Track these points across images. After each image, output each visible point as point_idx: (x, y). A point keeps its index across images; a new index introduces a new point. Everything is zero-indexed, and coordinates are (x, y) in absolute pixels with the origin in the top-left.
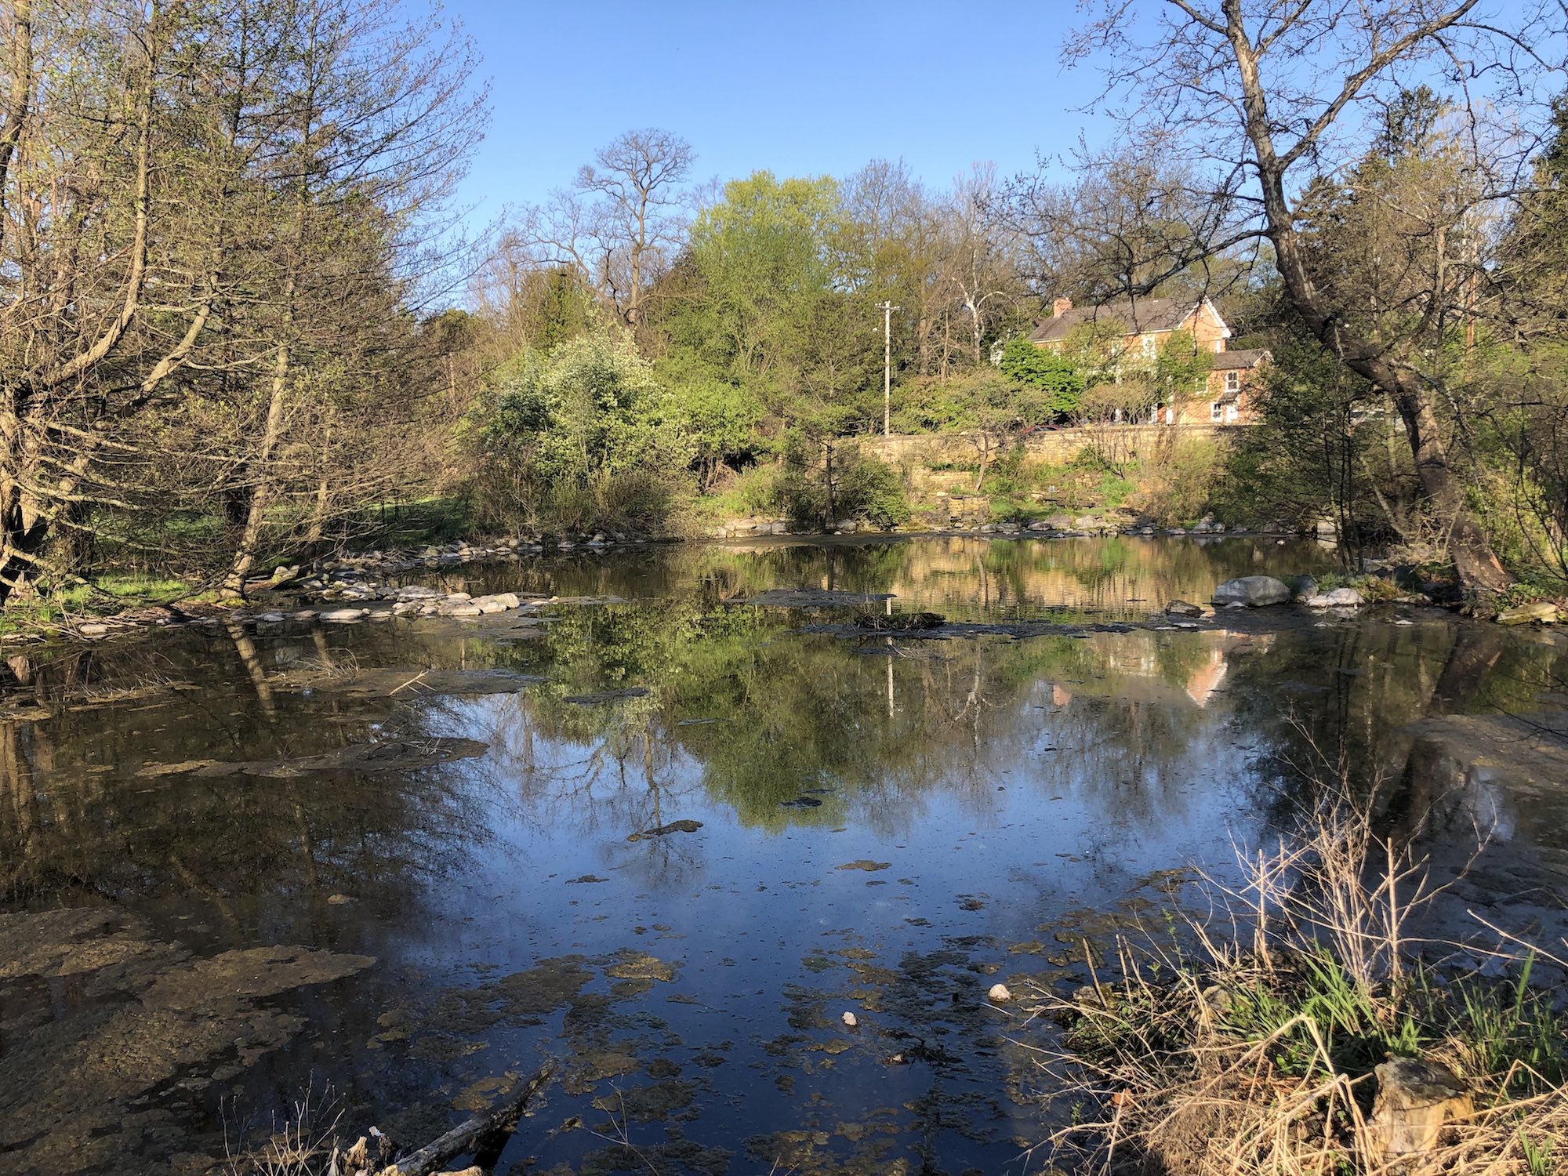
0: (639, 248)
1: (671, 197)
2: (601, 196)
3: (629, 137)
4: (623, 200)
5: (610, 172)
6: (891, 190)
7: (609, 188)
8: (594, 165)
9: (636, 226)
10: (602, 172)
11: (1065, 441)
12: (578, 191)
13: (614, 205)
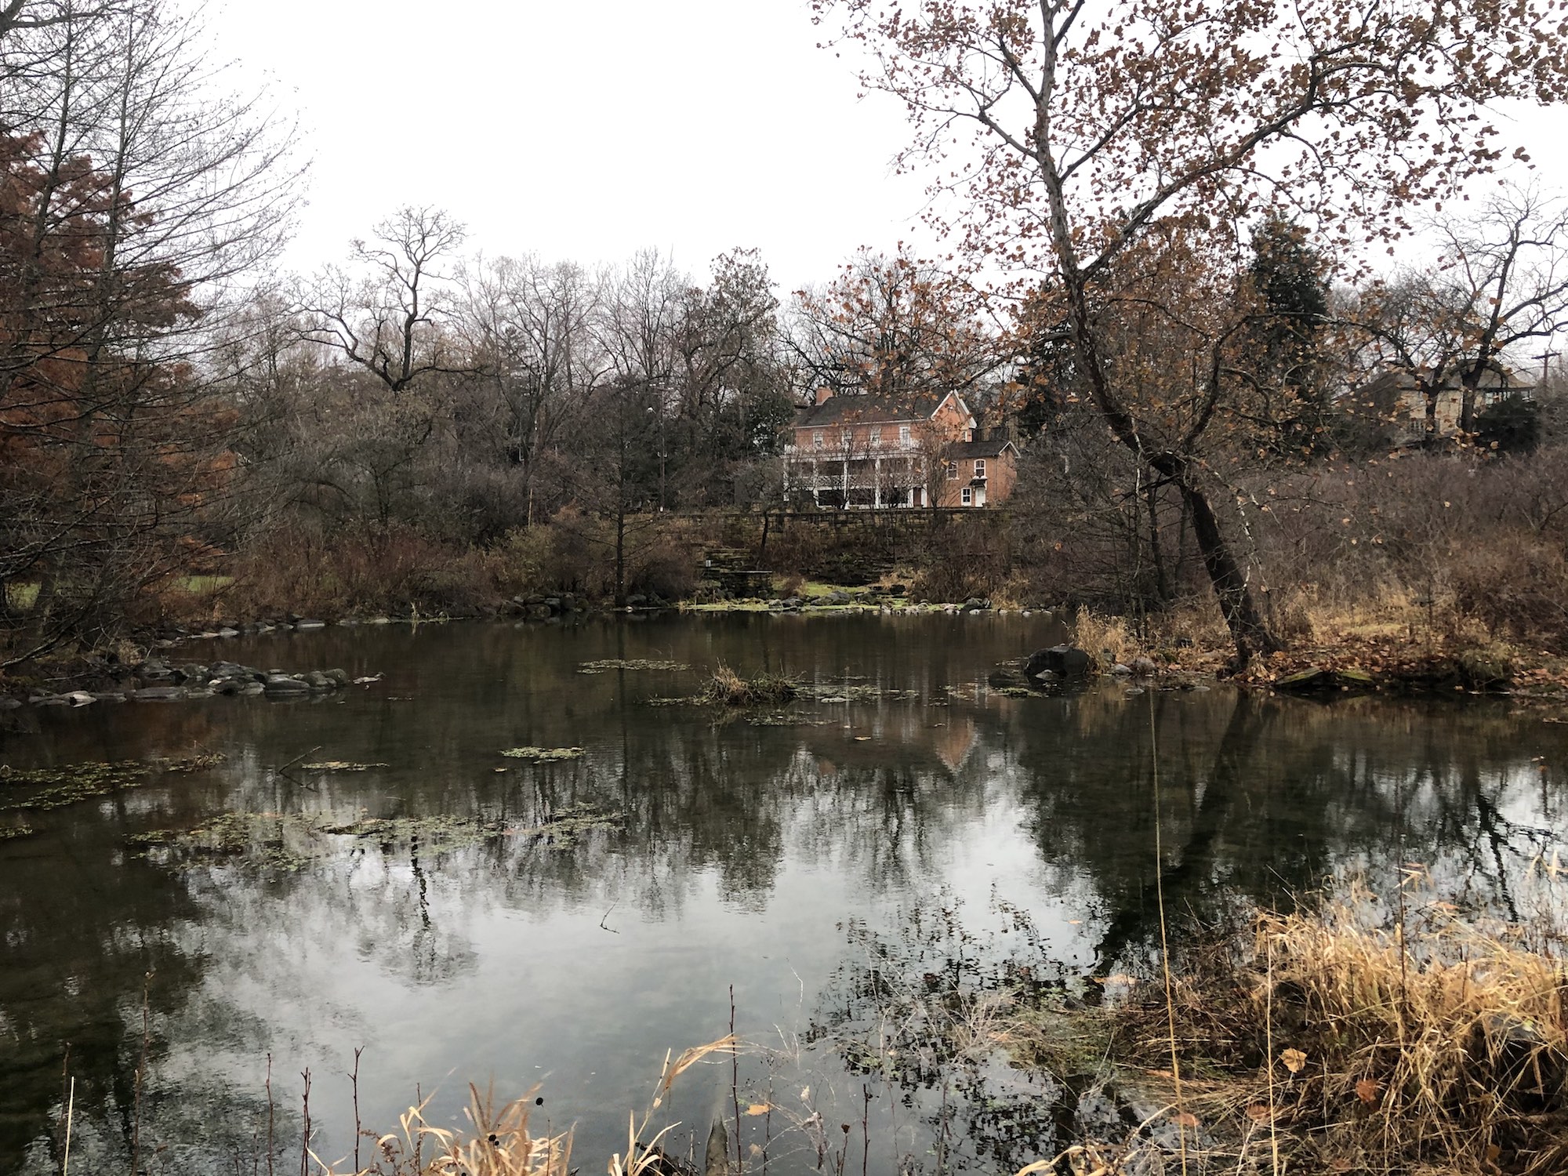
0: (411, 319)
3: (401, 208)
4: (396, 270)
5: (382, 242)
6: (661, 278)
7: (382, 258)
8: (364, 237)
13: (386, 277)
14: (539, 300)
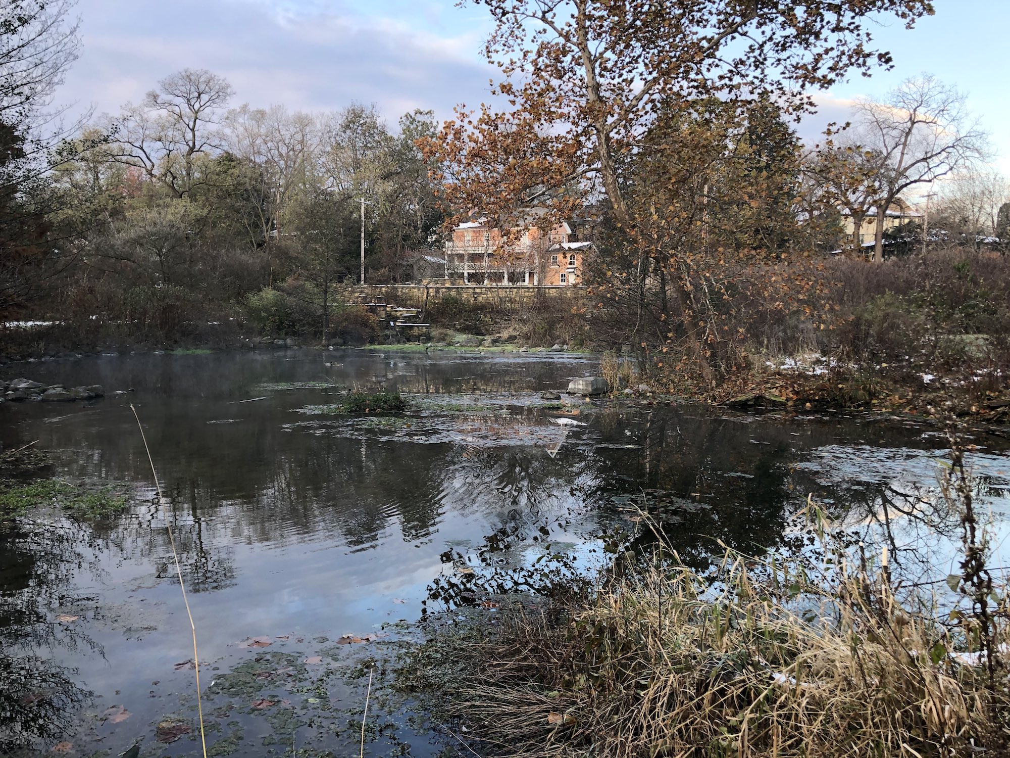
0: (192, 150)
1: (215, 118)
2: (164, 113)
3: (184, 74)
4: (181, 116)
5: (171, 97)
7: (170, 108)
8: (158, 92)
9: (189, 135)
10: (164, 97)
11: (475, 293)
12: (146, 109)
13: (174, 121)
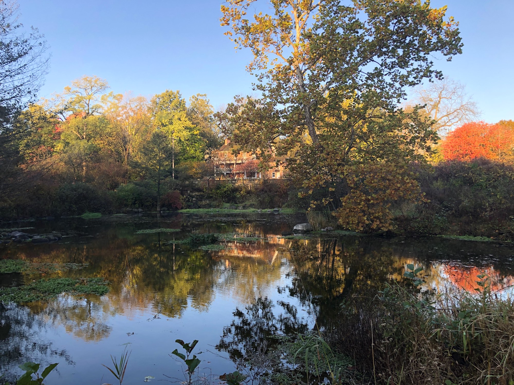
5: (77, 89)
8: (71, 87)
9: (86, 107)
10: (74, 89)
14: (131, 109)
